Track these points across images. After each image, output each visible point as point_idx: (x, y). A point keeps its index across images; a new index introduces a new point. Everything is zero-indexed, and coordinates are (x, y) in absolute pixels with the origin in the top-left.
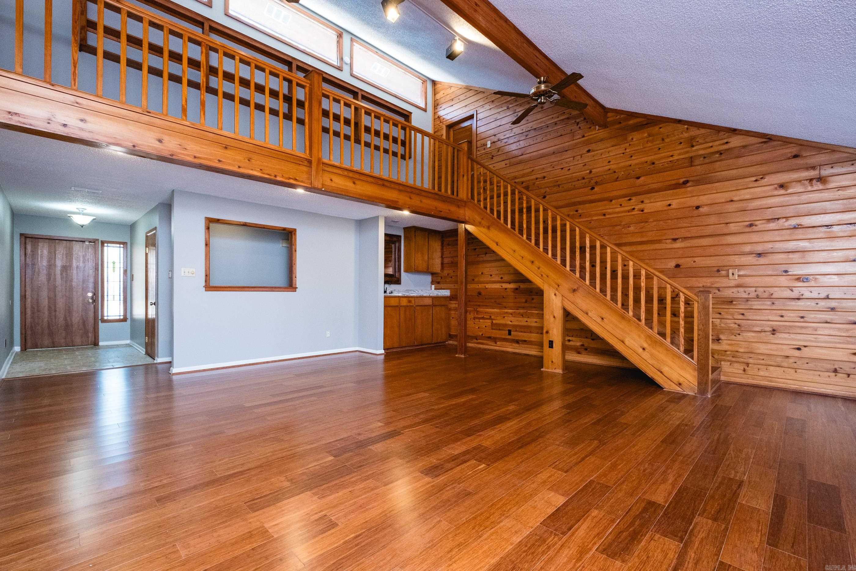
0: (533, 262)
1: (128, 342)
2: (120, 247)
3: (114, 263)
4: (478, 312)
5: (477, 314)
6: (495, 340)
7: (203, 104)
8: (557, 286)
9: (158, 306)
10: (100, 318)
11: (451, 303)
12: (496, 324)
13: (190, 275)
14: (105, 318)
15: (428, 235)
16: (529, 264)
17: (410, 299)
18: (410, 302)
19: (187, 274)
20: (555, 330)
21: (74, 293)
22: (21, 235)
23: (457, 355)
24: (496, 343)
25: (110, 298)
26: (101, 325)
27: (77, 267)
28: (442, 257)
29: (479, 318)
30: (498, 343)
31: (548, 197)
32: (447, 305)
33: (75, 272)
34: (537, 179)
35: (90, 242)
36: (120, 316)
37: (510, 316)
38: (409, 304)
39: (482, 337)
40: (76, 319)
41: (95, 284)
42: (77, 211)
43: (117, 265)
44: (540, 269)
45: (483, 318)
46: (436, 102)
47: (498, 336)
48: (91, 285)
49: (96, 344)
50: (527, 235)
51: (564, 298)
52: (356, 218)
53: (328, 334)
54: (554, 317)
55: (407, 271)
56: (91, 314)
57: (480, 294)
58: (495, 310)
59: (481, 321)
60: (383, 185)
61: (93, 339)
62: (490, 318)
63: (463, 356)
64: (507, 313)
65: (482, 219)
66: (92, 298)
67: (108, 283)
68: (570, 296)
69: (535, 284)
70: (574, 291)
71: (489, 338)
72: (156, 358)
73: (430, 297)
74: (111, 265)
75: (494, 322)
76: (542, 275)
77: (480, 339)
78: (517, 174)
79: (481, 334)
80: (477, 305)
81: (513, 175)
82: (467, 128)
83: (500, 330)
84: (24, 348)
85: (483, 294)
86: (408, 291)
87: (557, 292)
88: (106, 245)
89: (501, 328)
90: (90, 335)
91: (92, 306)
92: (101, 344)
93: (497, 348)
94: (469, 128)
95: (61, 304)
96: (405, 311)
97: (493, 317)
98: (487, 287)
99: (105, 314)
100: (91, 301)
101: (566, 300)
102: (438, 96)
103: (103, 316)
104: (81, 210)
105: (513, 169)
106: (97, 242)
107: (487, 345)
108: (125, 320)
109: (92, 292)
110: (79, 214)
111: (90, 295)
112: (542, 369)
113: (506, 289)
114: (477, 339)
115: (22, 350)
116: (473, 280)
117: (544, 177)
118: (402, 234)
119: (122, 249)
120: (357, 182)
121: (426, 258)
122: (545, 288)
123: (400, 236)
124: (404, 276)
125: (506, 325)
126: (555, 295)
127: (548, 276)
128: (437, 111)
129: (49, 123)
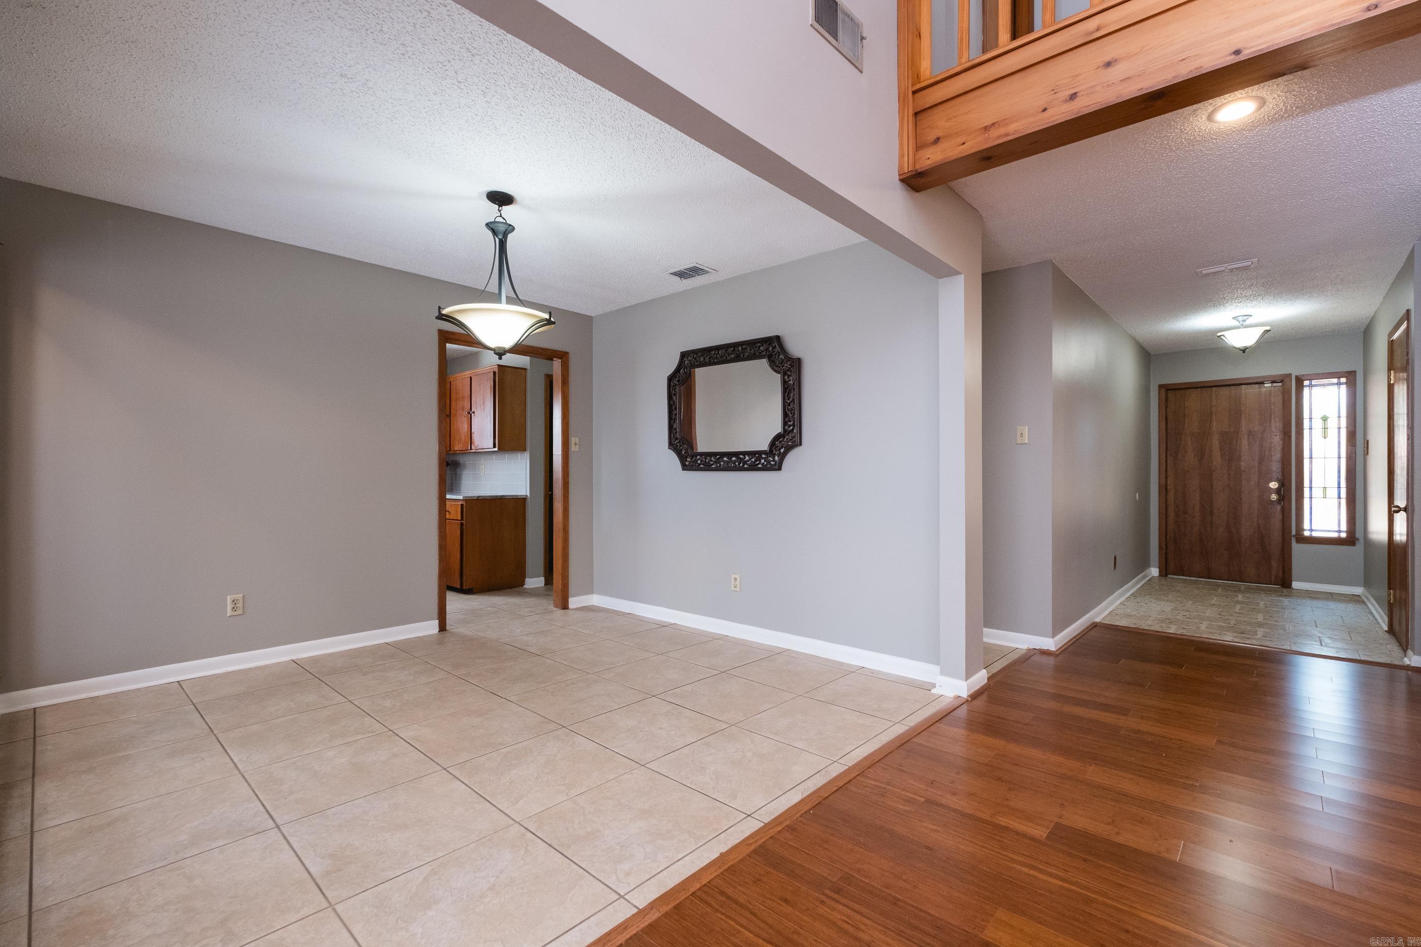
1: (1358, 590)
2: (1339, 384)
3: (1325, 419)
9: (1413, 515)
10: (1294, 533)
14: (1307, 533)
21: (1244, 483)
22: (1161, 386)
25: (1317, 493)
26: (1296, 547)
27: (1250, 433)
33: (1245, 442)
35: (1273, 382)
36: (1339, 531)
40: (1247, 530)
41: (1283, 464)
42: (1235, 323)
43: (1332, 424)
48: (1276, 467)
49: (1285, 582)
56: (1276, 522)
61: (1281, 574)
66: (1278, 491)
67: (1311, 462)
72: (1410, 652)
74: (1318, 424)
84: (1164, 572)
88: (1306, 383)
90: (1274, 564)
91: (1279, 507)
92: (1296, 585)
95: (1221, 501)
99: (1306, 525)
100: (1274, 497)
103: (1300, 528)
104: (1241, 319)
106: (1287, 380)
108: (1350, 540)
109: (1278, 480)
110: (1235, 327)
111: (1274, 485)
115: (1161, 575)
119: (1344, 388)
129: (1045, 110)
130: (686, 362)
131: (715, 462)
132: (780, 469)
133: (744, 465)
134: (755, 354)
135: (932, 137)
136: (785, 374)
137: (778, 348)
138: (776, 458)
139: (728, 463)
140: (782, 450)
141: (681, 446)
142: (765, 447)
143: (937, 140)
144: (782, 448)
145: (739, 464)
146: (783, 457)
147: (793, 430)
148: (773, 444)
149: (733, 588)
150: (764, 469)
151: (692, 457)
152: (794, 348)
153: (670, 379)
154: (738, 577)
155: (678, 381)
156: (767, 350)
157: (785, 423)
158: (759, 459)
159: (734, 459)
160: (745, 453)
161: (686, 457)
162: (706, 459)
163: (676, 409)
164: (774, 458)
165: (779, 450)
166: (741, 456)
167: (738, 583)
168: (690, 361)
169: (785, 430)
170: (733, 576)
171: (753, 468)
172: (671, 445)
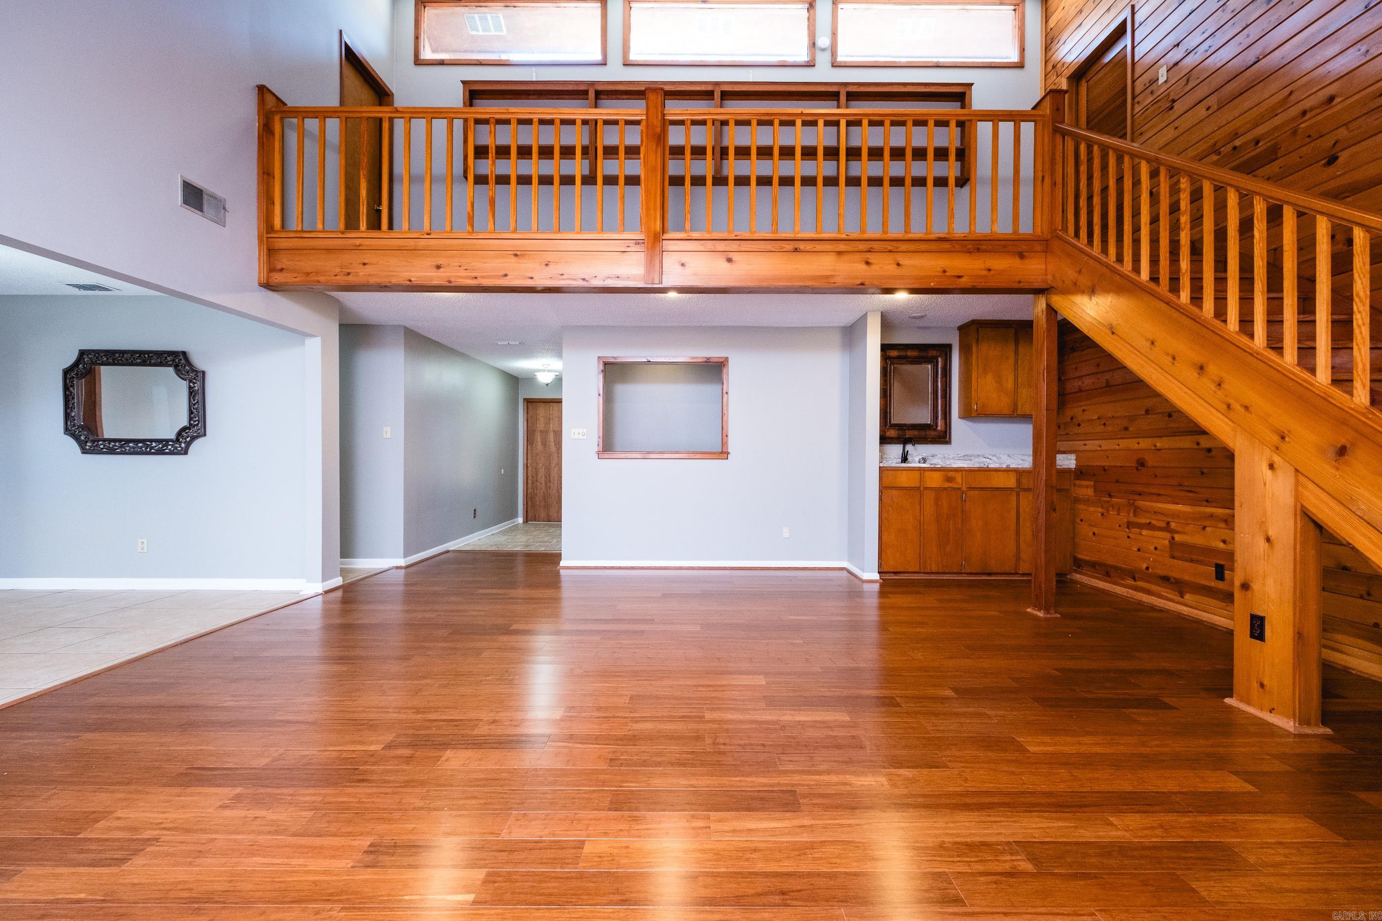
0: (1202, 368)
4: (1137, 510)
5: (1135, 515)
6: (1180, 587)
7: (492, 203)
8: (1275, 439)
11: (1081, 486)
12: (1183, 545)
13: (581, 437)
15: (1016, 334)
16: (1191, 375)
17: (951, 474)
18: (949, 479)
19: (577, 436)
20: (1270, 581)
22: (525, 399)
23: (1029, 610)
24: (1182, 597)
28: (1060, 379)
29: (1141, 526)
30: (1188, 596)
31: (1343, 156)
32: (1067, 491)
34: (1304, 113)
37: (1222, 525)
38: (947, 485)
39: (1147, 575)
44: (1225, 386)
45: (1149, 526)
46: (1050, 36)
47: (1186, 577)
50: (1192, 291)
51: (1301, 478)
52: (838, 325)
53: (786, 532)
54: (1268, 540)
55: (968, 414)
57: (1141, 463)
58: (1180, 507)
59: (1144, 532)
60: (796, 250)
62: (1167, 528)
63: (1041, 614)
64: (1211, 516)
65: (1080, 272)
68: (1325, 470)
69: (1214, 438)
70: (1342, 451)
71: (1166, 579)
73: (1008, 470)
75: (1177, 537)
76: (1229, 406)
77: (1142, 579)
78: (1238, 123)
79: (1144, 566)
80: (1134, 492)
81: (1228, 129)
82: (1116, 60)
83: (1192, 561)
84: (526, 520)
85: (1150, 464)
86: (966, 457)
87: (1277, 459)
89: (1194, 557)
93: (1185, 610)
94: (1120, 61)
96: (937, 499)
97: (1173, 525)
98: (1159, 445)
101: (1311, 486)
102: (1052, 23)
105: (1227, 115)
107: (1160, 596)
110: (544, 371)
112: (1227, 700)
113: (1209, 450)
114: (1134, 579)
116: (1126, 429)
117: (1331, 99)
118: (954, 340)
120: (735, 257)
121: (1010, 385)
122: (1237, 443)
123: (949, 347)
124: (958, 425)
125: (1209, 551)
126: (1271, 467)
127: (1246, 408)
128: (1049, 54)
129: (336, 275)
130: (86, 359)
131: (121, 447)
132: (186, 453)
133: (151, 450)
134: (161, 362)
135: (279, 267)
136: (190, 381)
137: (183, 361)
138: (183, 445)
139: (134, 448)
140: (188, 439)
141: (80, 432)
142: (173, 436)
143: (282, 270)
144: (188, 437)
145: (146, 449)
146: (188, 445)
147: (198, 424)
148: (179, 434)
149: (140, 550)
150: (171, 453)
151: (93, 441)
152: (199, 363)
153: (66, 372)
154: (145, 541)
155: (77, 374)
156: (173, 361)
157: (190, 419)
158: (167, 445)
159: (140, 445)
160: (151, 441)
161: (86, 442)
162: (110, 444)
163: (73, 398)
164: (180, 445)
165: (185, 439)
166: (148, 443)
167: (145, 545)
168: (90, 359)
169: (190, 424)
170: (141, 540)
171: (160, 452)
172: (67, 431)
